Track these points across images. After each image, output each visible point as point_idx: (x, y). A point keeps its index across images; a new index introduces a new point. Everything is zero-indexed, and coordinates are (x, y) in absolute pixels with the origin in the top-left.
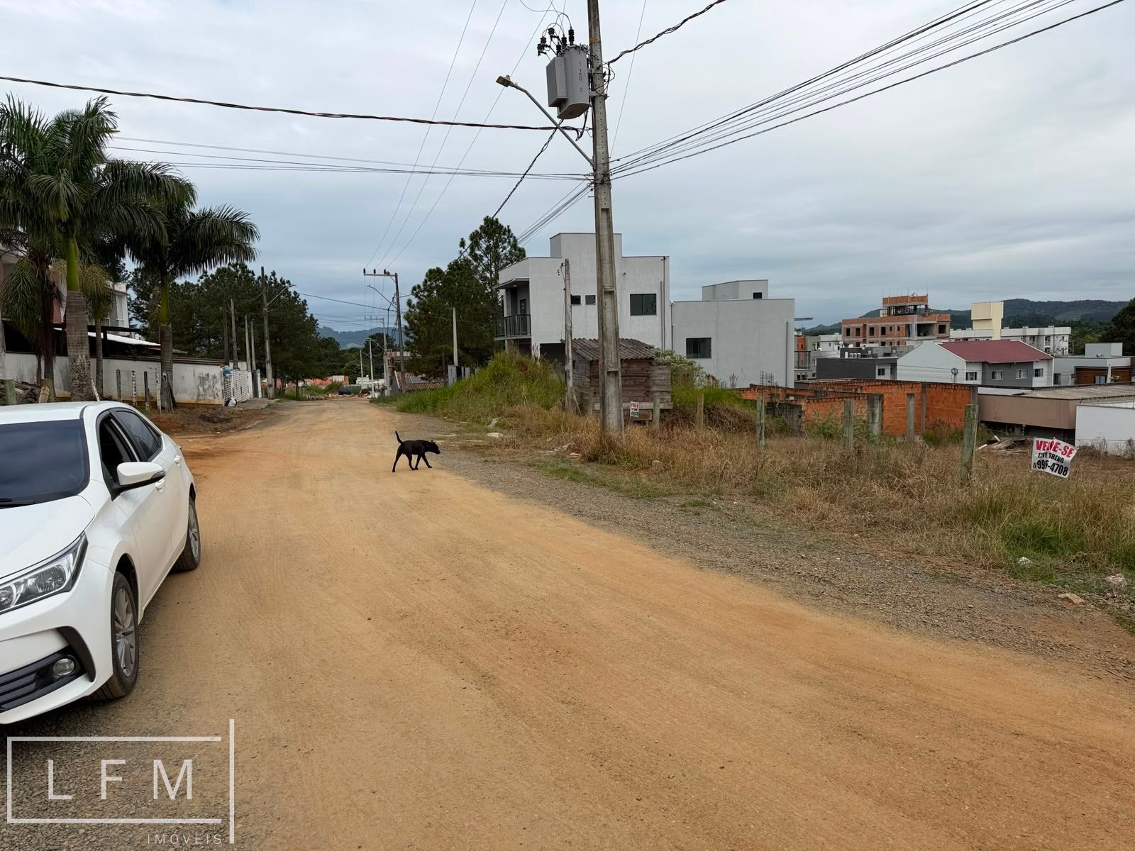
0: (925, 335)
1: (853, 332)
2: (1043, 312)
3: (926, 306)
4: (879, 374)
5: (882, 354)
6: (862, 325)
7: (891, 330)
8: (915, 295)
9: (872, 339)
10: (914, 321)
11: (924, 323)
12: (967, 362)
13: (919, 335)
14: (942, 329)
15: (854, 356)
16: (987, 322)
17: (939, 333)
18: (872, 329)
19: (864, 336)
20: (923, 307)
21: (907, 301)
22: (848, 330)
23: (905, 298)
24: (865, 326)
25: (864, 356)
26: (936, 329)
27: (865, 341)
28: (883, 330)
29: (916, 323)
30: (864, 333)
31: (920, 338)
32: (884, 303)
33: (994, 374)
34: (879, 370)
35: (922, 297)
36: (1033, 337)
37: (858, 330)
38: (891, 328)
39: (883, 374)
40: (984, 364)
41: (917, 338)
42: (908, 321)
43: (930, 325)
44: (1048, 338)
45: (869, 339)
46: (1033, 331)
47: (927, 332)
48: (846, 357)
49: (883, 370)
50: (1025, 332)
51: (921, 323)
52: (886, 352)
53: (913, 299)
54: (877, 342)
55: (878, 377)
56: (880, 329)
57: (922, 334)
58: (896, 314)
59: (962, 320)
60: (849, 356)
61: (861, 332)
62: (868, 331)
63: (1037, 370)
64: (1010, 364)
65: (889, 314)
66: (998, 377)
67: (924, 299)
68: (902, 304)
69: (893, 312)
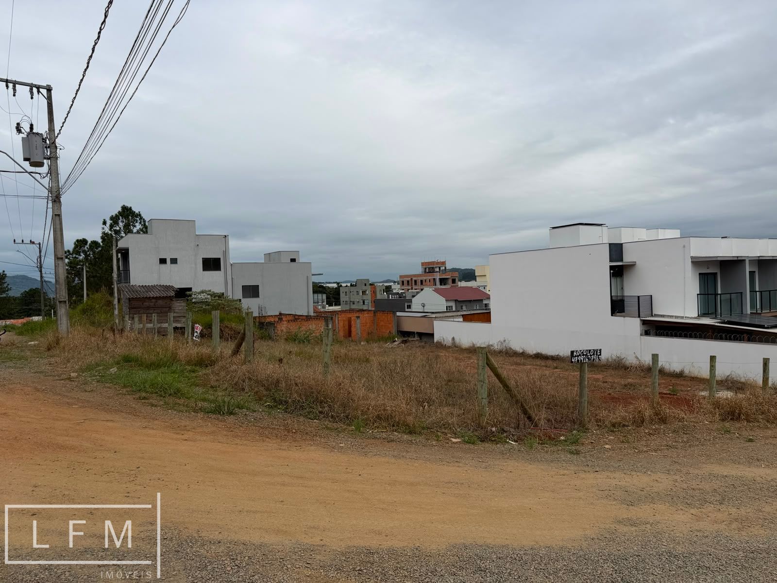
0: (445, 285)
1: (405, 283)
3: (445, 267)
4: (408, 308)
5: (411, 296)
6: (410, 279)
7: (426, 282)
8: (439, 261)
9: (416, 287)
10: (438, 277)
11: (443, 277)
12: (446, 300)
13: (441, 285)
14: (454, 281)
15: (395, 297)
16: (483, 277)
17: (452, 283)
18: (415, 281)
19: (412, 286)
20: (443, 268)
21: (434, 265)
22: (403, 282)
23: (433, 263)
24: (412, 279)
25: (401, 297)
26: (450, 281)
27: (412, 289)
28: (422, 281)
29: (439, 277)
30: (412, 283)
32: (422, 265)
33: (462, 306)
34: (407, 305)
37: (408, 281)
38: (425, 280)
40: (456, 301)
42: (435, 276)
43: (447, 279)
45: (414, 287)
47: (446, 283)
48: (390, 298)
49: (410, 306)
51: (441, 277)
53: (438, 263)
54: (419, 289)
56: (420, 281)
57: (443, 284)
58: (429, 272)
59: (469, 275)
60: (392, 297)
61: (410, 282)
62: (413, 282)
63: (486, 304)
64: (470, 301)
65: (425, 272)
66: (464, 308)
67: (444, 263)
68: (432, 266)
69: (427, 271)
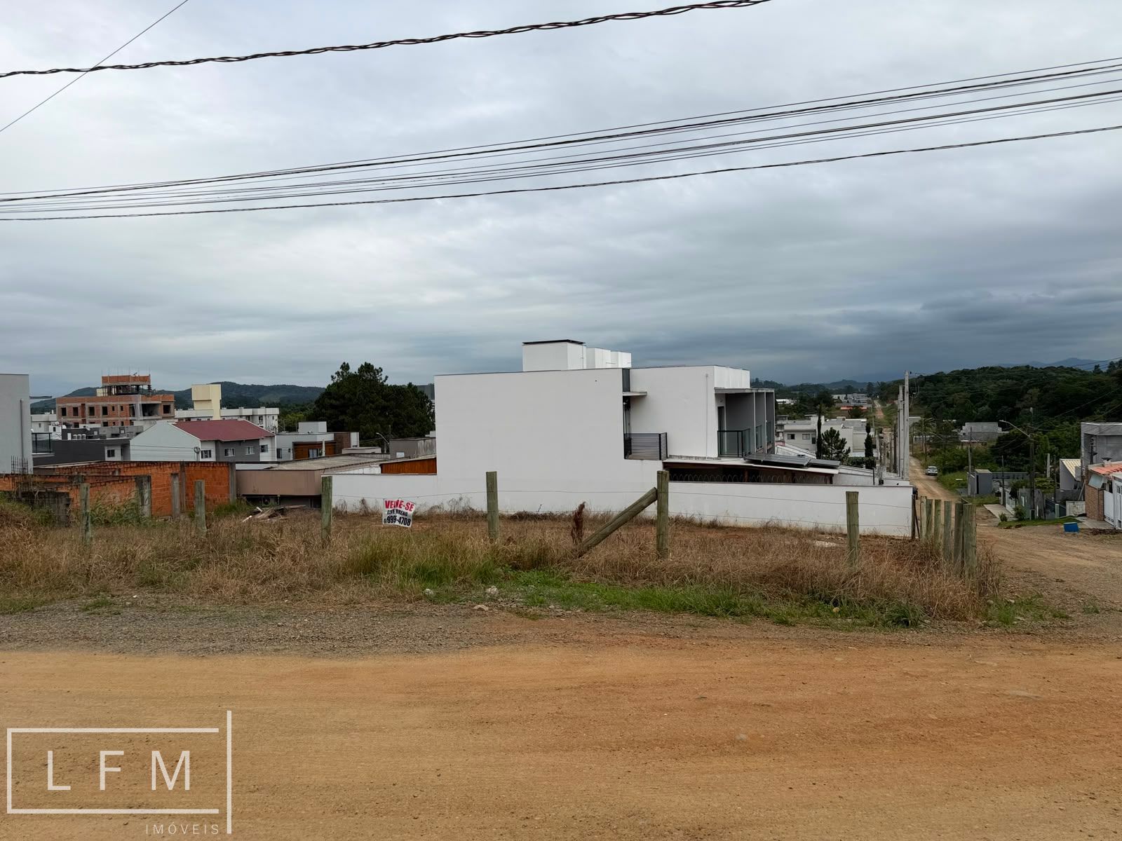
0: (150, 415)
1: (69, 411)
2: (248, 394)
3: (149, 386)
4: (109, 456)
5: (110, 435)
6: (80, 404)
7: (113, 409)
8: (137, 375)
9: (92, 420)
10: (139, 401)
11: (149, 402)
12: (201, 441)
13: (144, 415)
14: (167, 409)
15: (78, 437)
16: (207, 403)
17: (164, 413)
18: (92, 410)
19: (83, 416)
20: (146, 387)
21: (129, 381)
22: (64, 410)
23: (127, 378)
24: (83, 405)
25: (90, 437)
26: (161, 409)
27: (84, 421)
28: (105, 410)
29: (141, 403)
30: (83, 412)
31: (146, 418)
32: (103, 382)
33: (226, 451)
34: (109, 451)
35: (144, 377)
36: (248, 417)
37: (75, 410)
38: (113, 407)
39: (113, 455)
40: (217, 442)
41: (142, 418)
42: (131, 401)
43: (155, 405)
44: (261, 417)
45: (88, 419)
46: (248, 412)
47: (152, 412)
48: (70, 438)
49: (113, 451)
50: (241, 412)
51: (145, 403)
52: (114, 432)
53: (135, 378)
54: (98, 422)
55: (107, 459)
56: (101, 409)
57: (146, 414)
58: (118, 394)
59: (184, 400)
60: (72, 437)
61: (80, 411)
62: (87, 411)
63: (263, 446)
64: (240, 442)
65: (110, 393)
66: (230, 454)
67: (146, 379)
68: (125, 384)
69: (113, 391)
